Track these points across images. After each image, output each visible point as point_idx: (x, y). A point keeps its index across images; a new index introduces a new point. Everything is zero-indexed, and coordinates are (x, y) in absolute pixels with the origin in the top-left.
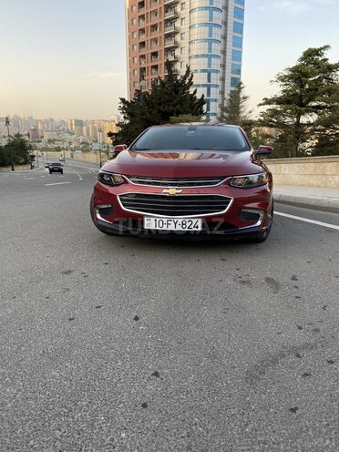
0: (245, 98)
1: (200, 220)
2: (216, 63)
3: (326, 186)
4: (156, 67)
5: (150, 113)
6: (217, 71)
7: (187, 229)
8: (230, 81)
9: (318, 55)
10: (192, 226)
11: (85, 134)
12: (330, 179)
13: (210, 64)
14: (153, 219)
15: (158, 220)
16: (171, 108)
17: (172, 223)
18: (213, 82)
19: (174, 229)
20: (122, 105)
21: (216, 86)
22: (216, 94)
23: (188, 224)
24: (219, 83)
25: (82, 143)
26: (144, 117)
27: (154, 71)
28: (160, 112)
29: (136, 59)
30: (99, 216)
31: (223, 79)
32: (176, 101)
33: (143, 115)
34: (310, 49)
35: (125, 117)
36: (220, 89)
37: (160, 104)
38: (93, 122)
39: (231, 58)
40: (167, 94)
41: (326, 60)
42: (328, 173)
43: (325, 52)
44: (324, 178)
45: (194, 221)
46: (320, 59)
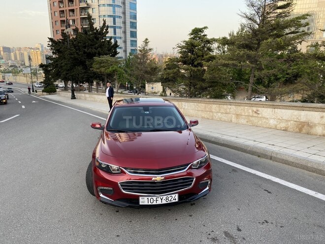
0: (150, 50)
1: (177, 195)
2: (119, 12)
3: (212, 119)
4: (73, 11)
5: (77, 53)
6: (120, 17)
7: (169, 202)
8: (129, 24)
9: (201, 32)
10: (172, 200)
11: (13, 58)
12: (215, 115)
13: (114, 11)
14: (146, 198)
15: (150, 198)
16: (94, 50)
17: (159, 199)
18: (117, 25)
19: (161, 203)
20: (50, 43)
21: (120, 28)
22: (120, 33)
23: (170, 199)
24: (122, 25)
25: (11, 66)
26: (72, 56)
27: (71, 13)
28: (85, 52)
29: (55, 4)
30: (101, 195)
31: (124, 23)
32: (97, 45)
33: (71, 54)
34: (196, 28)
35: (53, 53)
36: (123, 30)
37: (85, 47)
38: (20, 49)
39: (129, 8)
40: (90, 40)
41: (205, 35)
42: (213, 110)
43: (205, 30)
44: (211, 114)
45: (173, 196)
46: (202, 34)
